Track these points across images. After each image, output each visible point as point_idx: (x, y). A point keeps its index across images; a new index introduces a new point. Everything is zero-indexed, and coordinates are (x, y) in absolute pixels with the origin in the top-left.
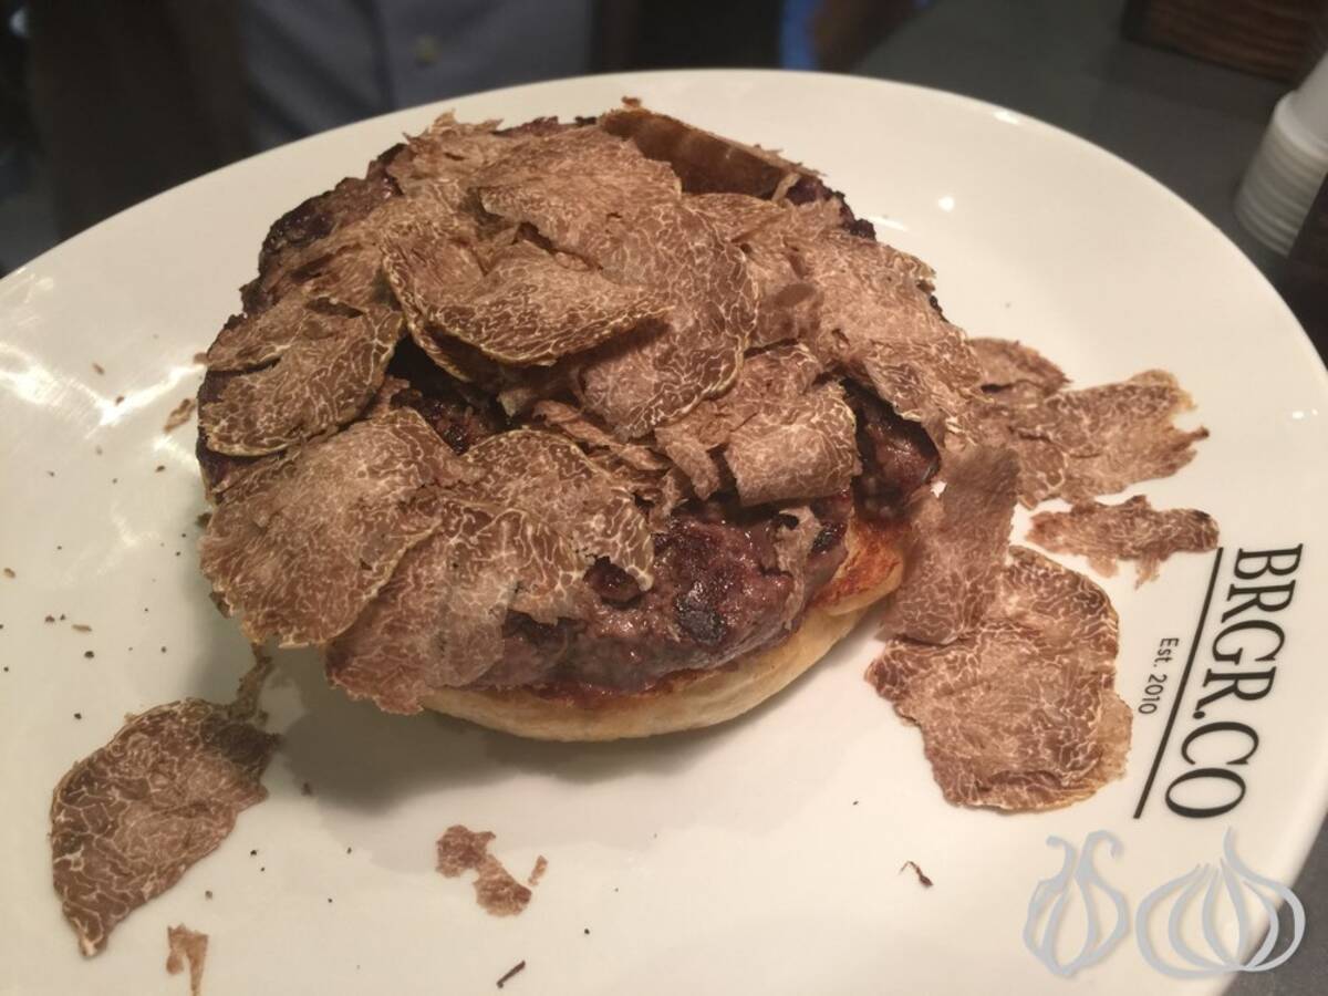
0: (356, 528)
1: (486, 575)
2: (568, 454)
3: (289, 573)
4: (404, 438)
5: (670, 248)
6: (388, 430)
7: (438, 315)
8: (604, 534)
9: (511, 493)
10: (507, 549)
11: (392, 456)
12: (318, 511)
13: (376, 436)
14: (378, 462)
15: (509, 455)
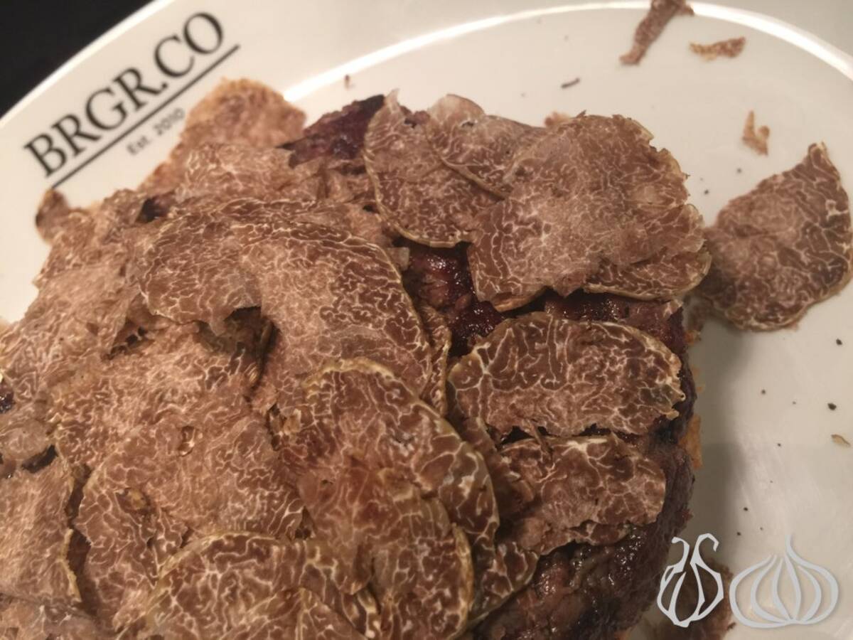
0: (568, 172)
1: (490, 138)
2: (386, 196)
3: (629, 179)
4: (501, 262)
5: (194, 279)
6: (512, 275)
7: (418, 344)
8: (398, 138)
9: (444, 187)
10: (467, 149)
11: (518, 241)
12: (593, 208)
13: (523, 270)
14: (530, 239)
15: (428, 222)
